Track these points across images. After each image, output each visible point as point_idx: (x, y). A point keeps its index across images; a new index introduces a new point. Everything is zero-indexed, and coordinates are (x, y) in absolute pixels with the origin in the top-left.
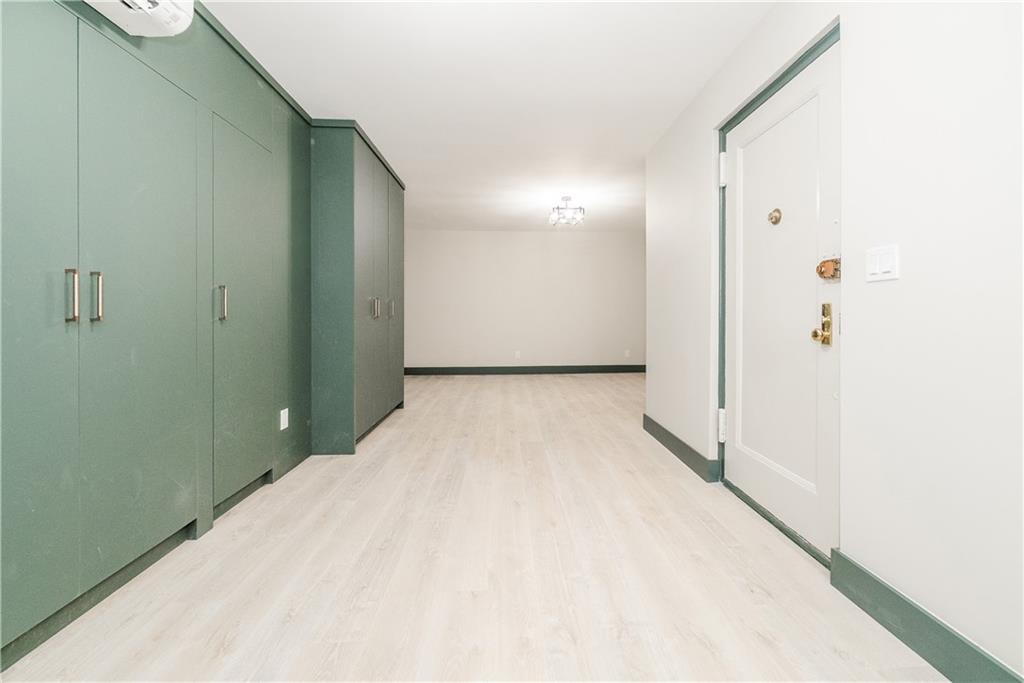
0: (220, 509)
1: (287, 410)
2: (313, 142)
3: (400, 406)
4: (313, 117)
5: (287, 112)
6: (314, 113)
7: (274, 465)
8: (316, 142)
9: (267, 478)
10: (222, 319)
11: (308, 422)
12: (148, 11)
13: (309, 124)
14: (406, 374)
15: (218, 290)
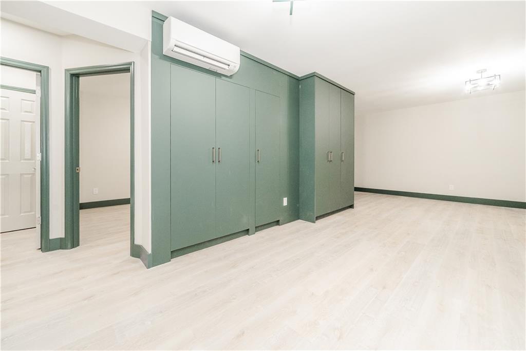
0: (259, 228)
1: (286, 198)
2: (300, 87)
3: (352, 206)
4: (300, 76)
5: (286, 78)
6: (300, 74)
7: (281, 219)
8: (301, 87)
9: (277, 223)
10: (258, 162)
11: (298, 205)
12: (227, 68)
13: (297, 79)
14: (355, 190)
15: (257, 152)
